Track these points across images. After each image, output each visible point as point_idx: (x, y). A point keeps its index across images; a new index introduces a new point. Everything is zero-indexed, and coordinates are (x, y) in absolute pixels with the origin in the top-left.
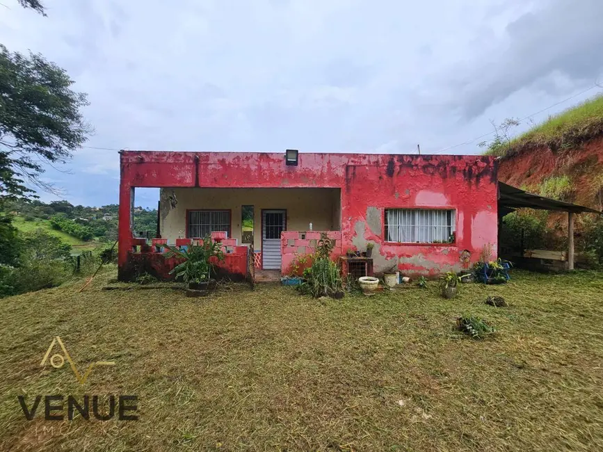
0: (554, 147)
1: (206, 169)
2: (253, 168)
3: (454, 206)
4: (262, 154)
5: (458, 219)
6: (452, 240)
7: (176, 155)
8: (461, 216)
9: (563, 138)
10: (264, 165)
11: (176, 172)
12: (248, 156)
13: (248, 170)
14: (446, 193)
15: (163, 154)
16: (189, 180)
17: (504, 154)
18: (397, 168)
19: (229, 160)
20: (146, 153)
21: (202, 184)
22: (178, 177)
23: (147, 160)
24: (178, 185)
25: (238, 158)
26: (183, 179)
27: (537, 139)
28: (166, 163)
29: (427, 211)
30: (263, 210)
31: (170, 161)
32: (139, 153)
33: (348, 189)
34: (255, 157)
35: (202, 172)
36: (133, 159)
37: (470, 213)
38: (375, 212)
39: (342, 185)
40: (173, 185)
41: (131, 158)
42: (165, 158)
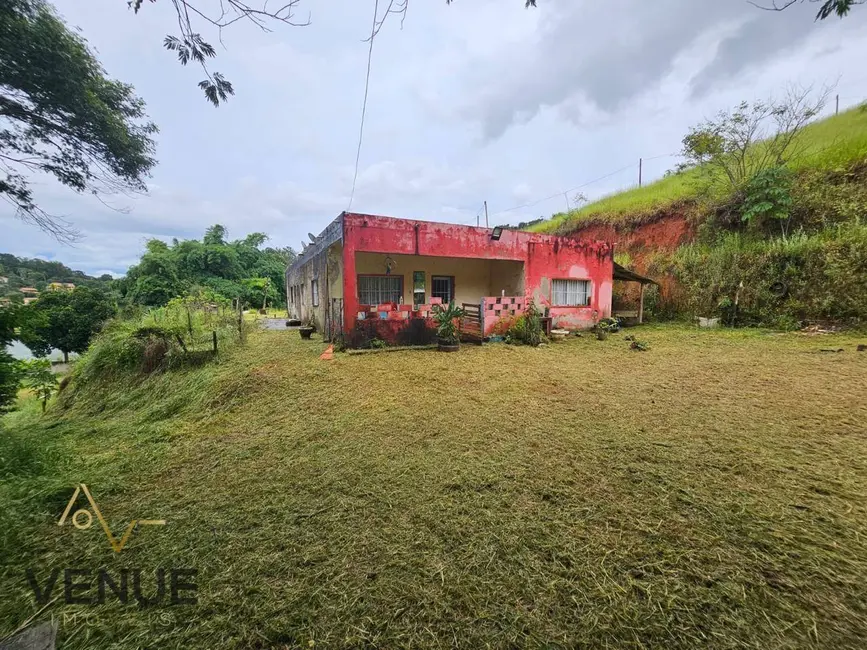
0: (618, 228)
1: (424, 238)
2: (463, 239)
3: (590, 278)
4: (470, 227)
5: (592, 286)
6: (588, 303)
7: (398, 222)
8: (594, 285)
9: (624, 223)
10: (471, 238)
11: (398, 240)
12: (459, 228)
13: (459, 241)
14: (588, 267)
15: (385, 220)
16: (410, 248)
17: (575, 226)
18: (560, 247)
19: (444, 230)
20: (369, 216)
21: (421, 252)
22: (400, 244)
23: (370, 224)
24: (401, 252)
25: (451, 229)
26: (405, 246)
27: (603, 217)
28: (388, 229)
29: (574, 281)
30: (433, 276)
31: (393, 227)
32: (363, 216)
33: (529, 262)
34: (465, 230)
35: (421, 241)
36: (357, 222)
37: (598, 284)
38: (545, 281)
39: (525, 259)
40: (397, 251)
41: (354, 221)
42: (387, 223)
